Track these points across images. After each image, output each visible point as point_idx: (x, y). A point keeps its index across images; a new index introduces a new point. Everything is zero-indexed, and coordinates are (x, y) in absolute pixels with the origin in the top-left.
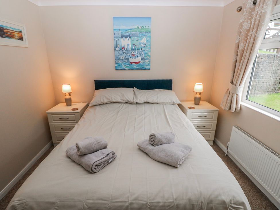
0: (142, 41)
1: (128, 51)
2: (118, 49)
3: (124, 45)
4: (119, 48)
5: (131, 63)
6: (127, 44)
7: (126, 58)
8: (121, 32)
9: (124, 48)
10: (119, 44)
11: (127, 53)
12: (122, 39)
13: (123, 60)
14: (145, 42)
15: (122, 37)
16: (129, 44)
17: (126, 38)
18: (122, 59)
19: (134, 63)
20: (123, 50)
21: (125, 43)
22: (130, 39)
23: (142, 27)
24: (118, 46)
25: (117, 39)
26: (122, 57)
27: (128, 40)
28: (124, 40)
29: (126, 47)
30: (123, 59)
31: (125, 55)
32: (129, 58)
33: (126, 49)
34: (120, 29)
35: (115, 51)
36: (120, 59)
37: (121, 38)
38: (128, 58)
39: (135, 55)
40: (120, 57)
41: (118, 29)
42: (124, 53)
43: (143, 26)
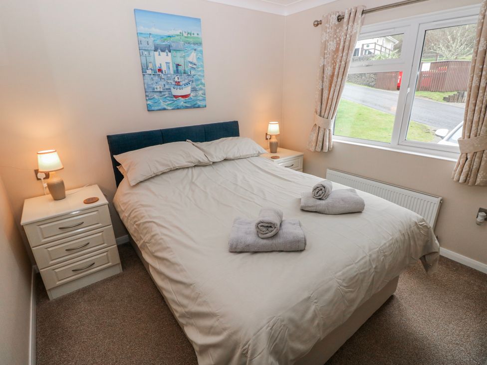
0: (190, 59)
1: (169, 75)
2: (150, 71)
3: (161, 64)
4: (151, 69)
5: (176, 97)
6: (166, 63)
7: (167, 89)
8: (153, 39)
9: (160, 70)
10: (150, 63)
11: (168, 80)
12: (156, 53)
13: (160, 92)
14: (195, 61)
15: (156, 50)
16: (169, 63)
17: (163, 51)
18: (159, 90)
19: (180, 98)
20: (158, 73)
21: (162, 60)
22: (169, 54)
23: (188, 33)
24: (150, 66)
25: (146, 53)
26: (158, 87)
27: (167, 55)
28: (159, 55)
29: (164, 68)
30: (162, 90)
31: (165, 83)
32: (172, 88)
33: (164, 73)
34: (150, 34)
35: (144, 75)
36: (156, 90)
37: (154, 51)
38: (170, 89)
39: (181, 84)
40: (155, 87)
41: (148, 34)
42: (161, 78)
43: (190, 32)
